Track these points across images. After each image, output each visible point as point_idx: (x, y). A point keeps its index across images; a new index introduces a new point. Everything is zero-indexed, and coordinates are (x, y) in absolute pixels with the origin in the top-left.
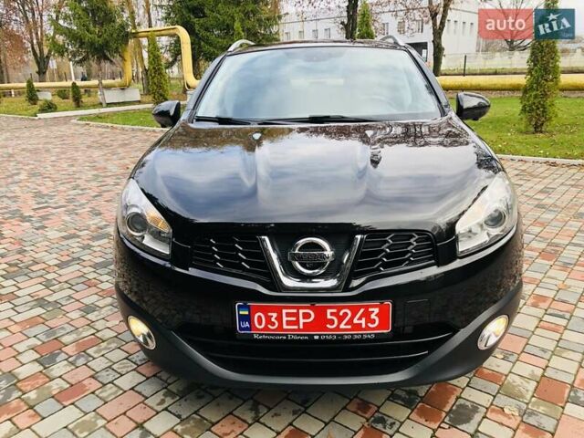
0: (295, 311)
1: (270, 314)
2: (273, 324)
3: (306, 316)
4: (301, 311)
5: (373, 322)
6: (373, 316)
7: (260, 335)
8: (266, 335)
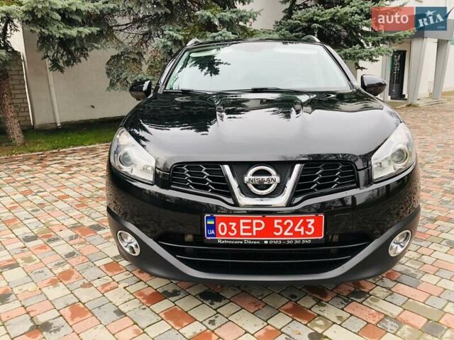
0: (250, 221)
1: (230, 224)
2: (233, 231)
3: (258, 225)
4: (255, 222)
5: (310, 230)
6: (310, 226)
7: (223, 240)
8: (227, 240)
